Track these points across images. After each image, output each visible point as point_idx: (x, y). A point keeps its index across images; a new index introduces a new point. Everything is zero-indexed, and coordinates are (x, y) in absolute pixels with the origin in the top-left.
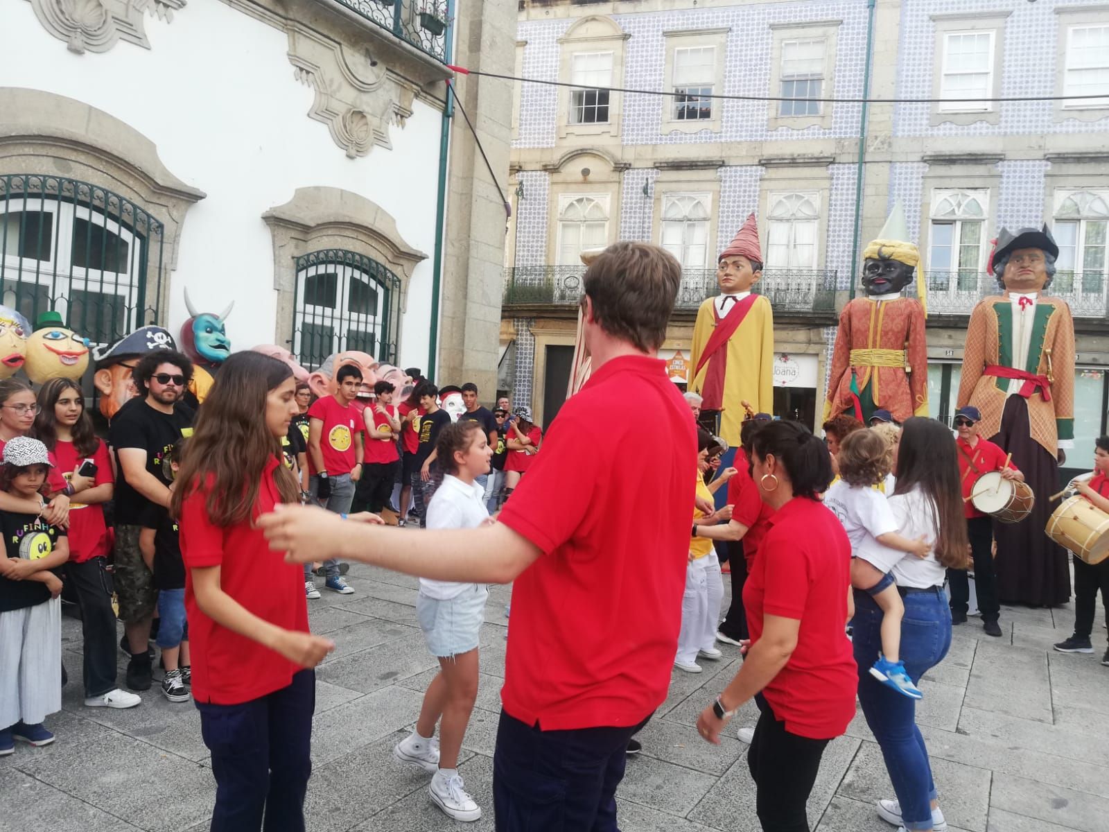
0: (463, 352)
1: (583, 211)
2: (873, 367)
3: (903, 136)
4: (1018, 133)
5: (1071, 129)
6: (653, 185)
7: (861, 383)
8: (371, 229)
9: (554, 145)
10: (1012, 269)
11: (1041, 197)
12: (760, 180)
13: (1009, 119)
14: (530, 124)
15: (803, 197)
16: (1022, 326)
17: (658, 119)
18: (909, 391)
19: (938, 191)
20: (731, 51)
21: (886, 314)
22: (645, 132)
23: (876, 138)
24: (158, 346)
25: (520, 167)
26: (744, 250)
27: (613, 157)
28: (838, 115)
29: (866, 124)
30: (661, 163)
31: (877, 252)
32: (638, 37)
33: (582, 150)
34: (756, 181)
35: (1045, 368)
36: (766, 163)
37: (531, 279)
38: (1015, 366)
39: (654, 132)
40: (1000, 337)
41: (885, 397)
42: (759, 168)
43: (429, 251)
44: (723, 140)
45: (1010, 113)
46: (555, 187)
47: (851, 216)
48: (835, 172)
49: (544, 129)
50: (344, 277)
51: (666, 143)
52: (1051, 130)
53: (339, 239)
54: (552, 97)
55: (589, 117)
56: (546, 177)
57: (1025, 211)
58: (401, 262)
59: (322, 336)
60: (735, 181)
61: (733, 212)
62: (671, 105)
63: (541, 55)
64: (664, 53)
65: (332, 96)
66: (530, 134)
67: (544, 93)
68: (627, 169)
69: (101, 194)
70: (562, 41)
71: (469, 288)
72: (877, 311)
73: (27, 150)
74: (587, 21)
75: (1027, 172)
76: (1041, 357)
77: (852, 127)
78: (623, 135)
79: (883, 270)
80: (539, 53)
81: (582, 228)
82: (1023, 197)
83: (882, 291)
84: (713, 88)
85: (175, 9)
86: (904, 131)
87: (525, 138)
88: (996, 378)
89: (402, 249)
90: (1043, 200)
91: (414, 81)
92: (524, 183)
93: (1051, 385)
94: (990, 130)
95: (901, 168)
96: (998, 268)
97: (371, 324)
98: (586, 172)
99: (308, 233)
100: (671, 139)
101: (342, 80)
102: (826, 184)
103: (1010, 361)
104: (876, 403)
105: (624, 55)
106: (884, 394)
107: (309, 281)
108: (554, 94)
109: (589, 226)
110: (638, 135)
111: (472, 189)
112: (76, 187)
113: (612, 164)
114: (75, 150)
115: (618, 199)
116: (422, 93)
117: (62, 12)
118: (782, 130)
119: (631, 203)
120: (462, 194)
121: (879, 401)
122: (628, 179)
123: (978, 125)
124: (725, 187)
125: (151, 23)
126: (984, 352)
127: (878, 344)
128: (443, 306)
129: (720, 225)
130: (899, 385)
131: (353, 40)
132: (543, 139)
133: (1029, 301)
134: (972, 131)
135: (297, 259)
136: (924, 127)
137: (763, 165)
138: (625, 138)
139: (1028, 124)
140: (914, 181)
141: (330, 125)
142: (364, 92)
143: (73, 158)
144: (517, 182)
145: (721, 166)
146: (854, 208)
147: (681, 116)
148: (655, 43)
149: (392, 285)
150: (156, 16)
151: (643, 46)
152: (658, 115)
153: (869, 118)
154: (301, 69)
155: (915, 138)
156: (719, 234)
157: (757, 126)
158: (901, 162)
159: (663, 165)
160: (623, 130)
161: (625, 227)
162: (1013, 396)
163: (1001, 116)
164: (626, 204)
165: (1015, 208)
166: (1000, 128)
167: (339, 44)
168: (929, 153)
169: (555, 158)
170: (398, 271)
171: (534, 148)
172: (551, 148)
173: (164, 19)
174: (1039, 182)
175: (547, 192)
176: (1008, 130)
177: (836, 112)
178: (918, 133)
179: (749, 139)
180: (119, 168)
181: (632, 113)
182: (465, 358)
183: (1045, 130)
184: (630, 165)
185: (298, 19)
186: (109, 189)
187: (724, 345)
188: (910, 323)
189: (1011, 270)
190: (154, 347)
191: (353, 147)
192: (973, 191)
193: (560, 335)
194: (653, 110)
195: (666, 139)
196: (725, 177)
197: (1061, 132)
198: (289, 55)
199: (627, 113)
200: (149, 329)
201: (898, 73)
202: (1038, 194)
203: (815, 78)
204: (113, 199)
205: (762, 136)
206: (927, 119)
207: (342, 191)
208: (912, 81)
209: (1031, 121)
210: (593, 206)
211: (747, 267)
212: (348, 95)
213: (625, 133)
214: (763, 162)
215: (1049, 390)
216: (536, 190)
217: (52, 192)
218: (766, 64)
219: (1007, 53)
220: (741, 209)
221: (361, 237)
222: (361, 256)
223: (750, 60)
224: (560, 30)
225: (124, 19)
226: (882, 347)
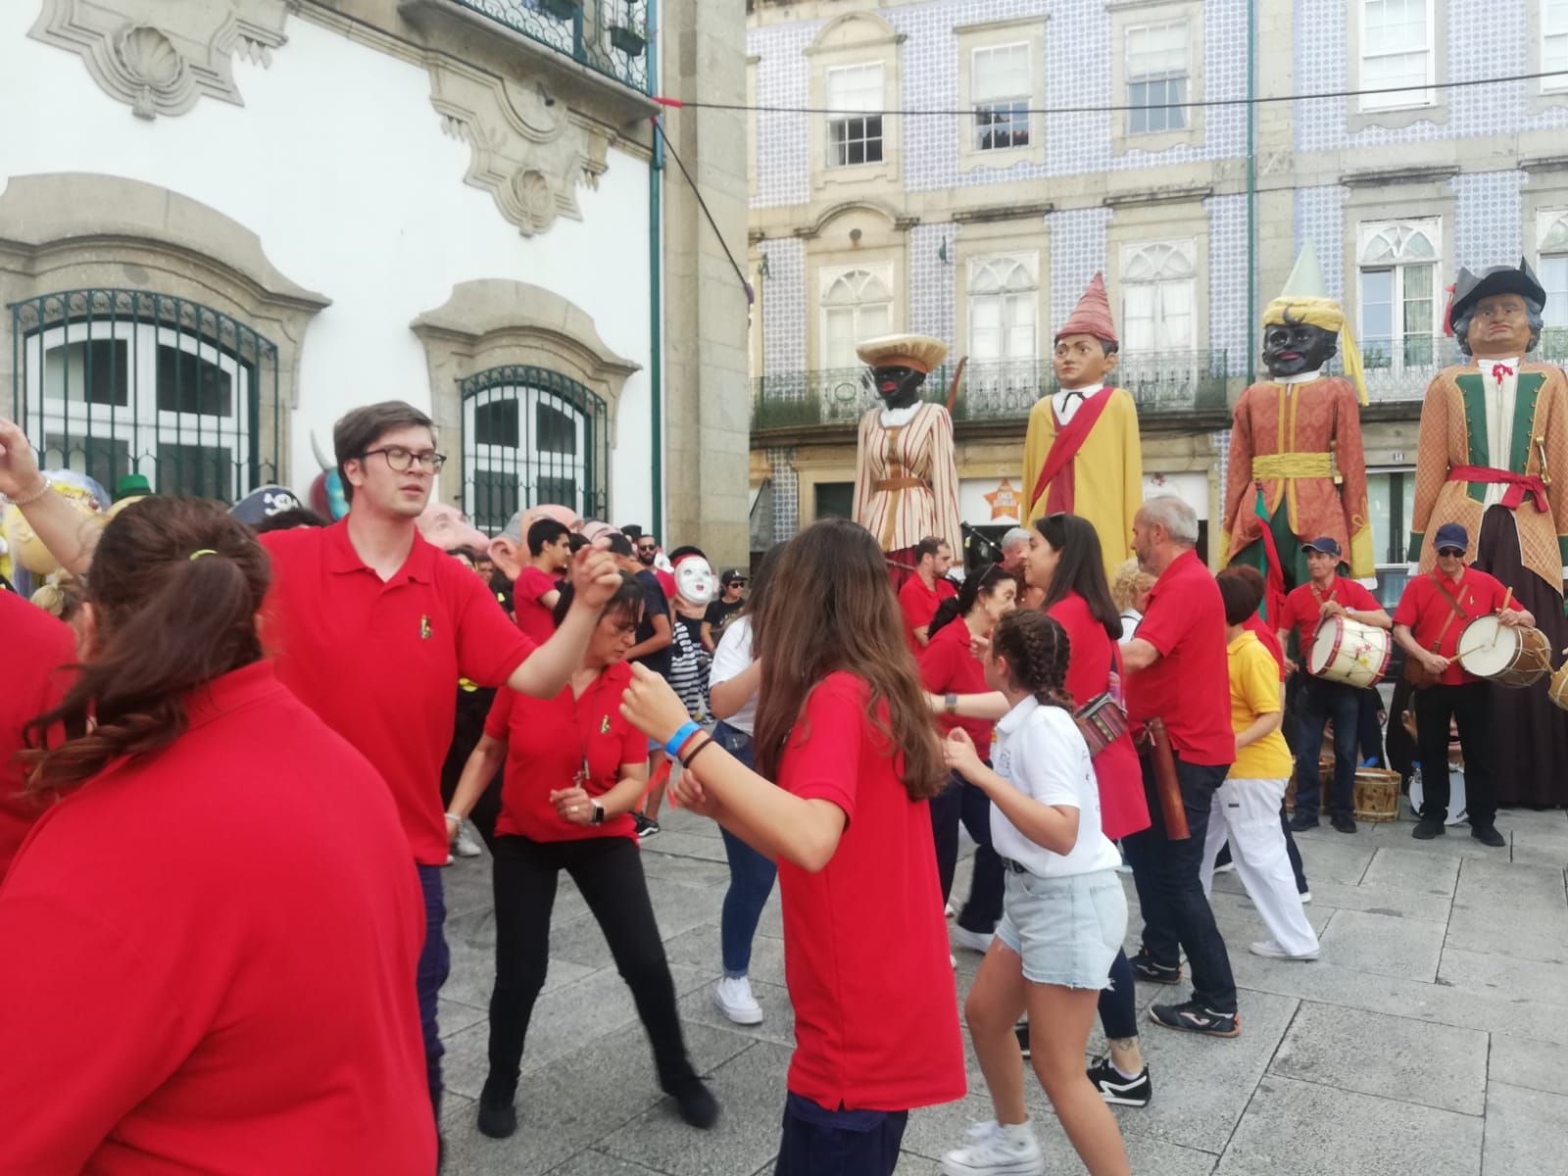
0: (698, 498)
1: (854, 291)
2: (1287, 480)
3: (1309, 151)
4: (1477, 134)
5: (1555, 122)
6: (953, 246)
7: (1272, 503)
8: (560, 334)
9: (808, 200)
10: (1480, 325)
11: (1517, 223)
12: (1107, 227)
13: (1463, 114)
14: (773, 173)
15: (1171, 248)
16: (1500, 407)
17: (953, 152)
18: (1341, 510)
19: (1366, 225)
20: (1052, 48)
21: (1301, 402)
22: (936, 172)
23: (1271, 155)
24: (279, 512)
25: (763, 234)
26: (1090, 325)
27: (893, 210)
28: (1214, 127)
29: (1255, 136)
30: (962, 214)
31: (1281, 315)
32: (918, 38)
33: (848, 203)
34: (1100, 229)
35: (1537, 463)
36: (1114, 203)
37: (788, 392)
38: (1494, 464)
39: (950, 170)
40: (1469, 424)
41: (1306, 522)
42: (1104, 210)
43: (643, 358)
44: (1049, 174)
45: (1463, 106)
46: (814, 259)
47: (1242, 269)
48: (1215, 208)
49: (792, 178)
50: (528, 404)
51: (968, 186)
52: (1527, 125)
53: (517, 351)
54: (801, 132)
55: (856, 156)
56: (800, 245)
57: (1495, 245)
58: (605, 376)
59: (502, 487)
60: (1071, 232)
61: (1070, 275)
62: (971, 130)
63: (781, 74)
64: (956, 57)
65: (495, 153)
66: (773, 186)
67: (789, 128)
68: (915, 225)
69: (190, 309)
70: (809, 53)
71: (702, 407)
72: (1288, 400)
73: (87, 256)
74: (843, 21)
75: (1494, 188)
76: (1531, 449)
77: (1234, 143)
78: (905, 178)
79: (1293, 340)
80: (778, 71)
81: (855, 314)
82: (1490, 225)
83: (1293, 369)
84: (1030, 99)
85: (273, 47)
86: (1310, 142)
87: (767, 193)
88: (1466, 484)
89: (606, 359)
90: (1521, 227)
91: (607, 122)
92: (769, 256)
93: (1547, 488)
94: (1436, 133)
95: (1310, 195)
96: (1459, 326)
97: (568, 466)
98: (856, 235)
99: (475, 345)
100: (975, 179)
101: (508, 129)
102: (1202, 226)
103: (1486, 458)
104: (1295, 531)
105: (900, 65)
106: (1305, 517)
107: (480, 412)
108: (804, 128)
109: (865, 311)
110: (926, 176)
111: (697, 268)
112: (156, 302)
113: (894, 221)
114: (153, 252)
115: (904, 269)
116: (619, 139)
117: (123, 65)
118: (1134, 154)
119: (924, 274)
120: (684, 276)
121: (1299, 528)
122: (916, 239)
123: (1418, 126)
124: (1056, 241)
125: (243, 71)
126: (1448, 446)
127: (1292, 444)
128: (666, 435)
129: (1053, 295)
130: (1326, 503)
131: (518, 71)
132: (792, 192)
133: (1509, 371)
134: (1409, 137)
135: (461, 383)
136: (1339, 136)
137: (1110, 206)
138: (909, 182)
139: (1490, 120)
140: (1331, 213)
141: (495, 192)
142: (539, 143)
143: (151, 263)
144: (760, 256)
145: (1048, 212)
146: (1246, 257)
147: (986, 144)
148: (942, 45)
149: (595, 411)
150: (248, 59)
151: (925, 51)
152: (953, 145)
153: (1259, 127)
154: (451, 118)
155: (1327, 152)
156: (1053, 309)
157: (1097, 150)
158: (1310, 188)
159: (965, 216)
160: (905, 171)
161: (917, 309)
162: (1493, 506)
163: (1450, 112)
164: (916, 274)
165: (1481, 242)
166: (1450, 128)
167: (501, 79)
168: (1349, 172)
169: (810, 218)
170: (601, 390)
171: (780, 206)
172: (805, 204)
173: (259, 62)
174: (1513, 203)
175: (802, 267)
176: (1463, 131)
177: (1210, 123)
178: (1331, 144)
179: (1086, 170)
180: (213, 272)
181: (916, 146)
182: (703, 507)
183: (1517, 126)
184: (918, 219)
185: (442, 49)
186: (201, 302)
187: (1070, 462)
188: (1336, 413)
189: (1478, 327)
190: (275, 513)
191: (529, 221)
192: (1417, 222)
193: (834, 467)
194: (946, 139)
195: (967, 180)
196: (1056, 226)
197: (1540, 128)
198: (432, 99)
199: (909, 146)
200: (268, 491)
201: (1296, 61)
202: (1513, 219)
203: (1176, 76)
204: (208, 316)
205: (1104, 164)
206: (1343, 123)
207: (517, 283)
208: (1318, 71)
209: (1494, 116)
210: (870, 283)
211: (1096, 350)
212: (517, 150)
213: (909, 175)
214: (1109, 201)
215: (1544, 496)
216: (786, 265)
217: (124, 311)
218: (1104, 62)
219: (1453, 19)
220: (1081, 271)
221: (549, 346)
222: (550, 373)
223: (1081, 58)
224: (807, 35)
225: (205, 66)
226: (1298, 449)
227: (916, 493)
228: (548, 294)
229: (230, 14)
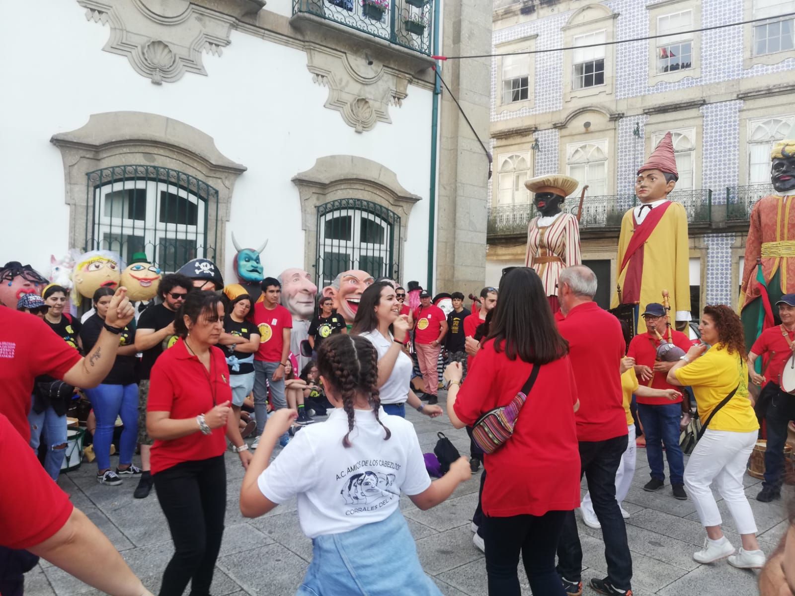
0: (454, 267)
2: (781, 258)
6: (644, 128)
7: (769, 274)
8: (374, 182)
9: (561, 108)
12: (739, 111)
14: (543, 95)
15: (781, 121)
17: (645, 75)
20: (706, 11)
21: (792, 208)
22: (635, 87)
24: (203, 272)
25: (536, 128)
26: (659, 164)
27: (608, 110)
30: (649, 109)
31: (780, 152)
32: (626, 14)
33: (583, 108)
34: (735, 113)
36: (744, 97)
39: (643, 86)
41: (792, 286)
42: (738, 101)
43: (424, 194)
44: (703, 83)
46: (563, 139)
49: (553, 97)
51: (653, 93)
53: (351, 191)
54: (559, 73)
55: (588, 82)
56: (557, 132)
58: (401, 204)
59: (339, 261)
60: (716, 115)
61: (716, 140)
62: (657, 63)
63: (549, 42)
64: (648, 22)
65: (341, 91)
66: (543, 102)
67: (552, 70)
68: (621, 117)
69: (175, 174)
70: (564, 29)
71: (457, 218)
72: (784, 206)
73: (125, 150)
74: (583, 10)
78: (617, 92)
79: (787, 167)
80: (547, 41)
81: (586, 168)
83: (788, 186)
84: (692, 43)
85: (223, 46)
87: (539, 106)
89: (399, 195)
91: (406, 71)
92: (540, 139)
97: (374, 250)
98: (587, 125)
99: (326, 189)
100: (657, 89)
101: (350, 79)
104: (785, 291)
105: (615, 30)
106: (793, 282)
107: (328, 224)
108: (560, 70)
109: (590, 166)
110: (629, 90)
111: (457, 145)
112: (158, 171)
113: (609, 116)
114: (157, 147)
115: (615, 142)
116: (414, 80)
117: (146, 60)
118: (757, 67)
119: (626, 144)
120: (451, 150)
121: (788, 289)
122: (622, 125)
124: (707, 121)
125: (208, 59)
127: (786, 236)
128: (438, 234)
129: (704, 152)
131: (355, 49)
132: (553, 104)
135: (317, 208)
137: (741, 98)
138: (619, 94)
141: (342, 111)
142: (367, 84)
143: (156, 152)
144: (534, 139)
145: (702, 105)
147: (666, 70)
148: (640, 17)
149: (394, 222)
150: (210, 53)
151: (630, 21)
152: (645, 71)
154: (318, 75)
156: (704, 160)
157: (734, 67)
159: (651, 110)
160: (617, 88)
161: (621, 164)
164: (622, 144)
167: (345, 53)
169: (562, 118)
170: (399, 211)
171: (546, 113)
172: (559, 110)
173: (216, 54)
175: (557, 144)
179: (726, 79)
180: (186, 156)
181: (623, 74)
182: (455, 272)
184: (623, 114)
185: (312, 40)
186: (180, 170)
187: (641, 247)
190: (200, 273)
191: (361, 125)
194: (641, 68)
195: (653, 90)
196: (707, 113)
198: (308, 66)
199: (619, 75)
200: (197, 261)
203: (787, 18)
204: (183, 177)
205: (738, 75)
207: (352, 157)
210: (595, 151)
211: (661, 179)
212: (355, 89)
213: (618, 90)
214: (740, 96)
216: (548, 144)
217: (142, 175)
218: (739, 15)
220: (723, 138)
221: (368, 188)
222: (368, 202)
223: (724, 15)
224: (563, 21)
225: (187, 58)
226: (789, 239)
227: (555, 266)
228: (370, 161)
229: (201, 32)
